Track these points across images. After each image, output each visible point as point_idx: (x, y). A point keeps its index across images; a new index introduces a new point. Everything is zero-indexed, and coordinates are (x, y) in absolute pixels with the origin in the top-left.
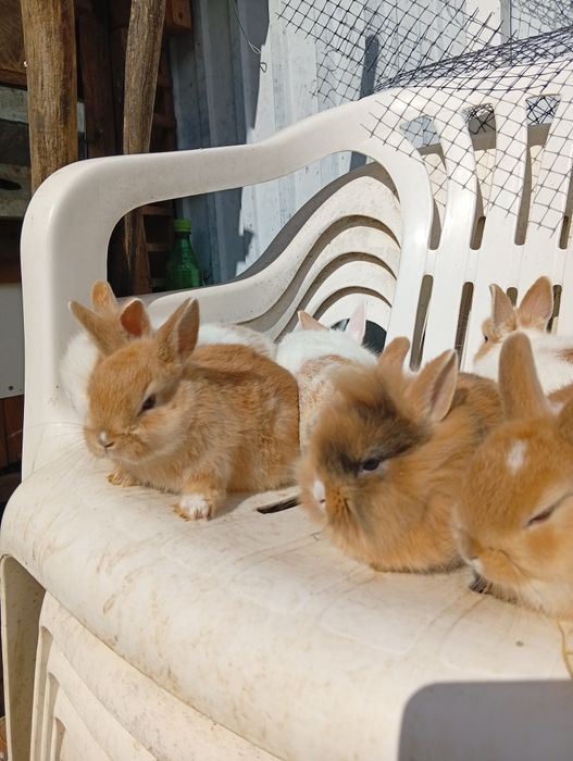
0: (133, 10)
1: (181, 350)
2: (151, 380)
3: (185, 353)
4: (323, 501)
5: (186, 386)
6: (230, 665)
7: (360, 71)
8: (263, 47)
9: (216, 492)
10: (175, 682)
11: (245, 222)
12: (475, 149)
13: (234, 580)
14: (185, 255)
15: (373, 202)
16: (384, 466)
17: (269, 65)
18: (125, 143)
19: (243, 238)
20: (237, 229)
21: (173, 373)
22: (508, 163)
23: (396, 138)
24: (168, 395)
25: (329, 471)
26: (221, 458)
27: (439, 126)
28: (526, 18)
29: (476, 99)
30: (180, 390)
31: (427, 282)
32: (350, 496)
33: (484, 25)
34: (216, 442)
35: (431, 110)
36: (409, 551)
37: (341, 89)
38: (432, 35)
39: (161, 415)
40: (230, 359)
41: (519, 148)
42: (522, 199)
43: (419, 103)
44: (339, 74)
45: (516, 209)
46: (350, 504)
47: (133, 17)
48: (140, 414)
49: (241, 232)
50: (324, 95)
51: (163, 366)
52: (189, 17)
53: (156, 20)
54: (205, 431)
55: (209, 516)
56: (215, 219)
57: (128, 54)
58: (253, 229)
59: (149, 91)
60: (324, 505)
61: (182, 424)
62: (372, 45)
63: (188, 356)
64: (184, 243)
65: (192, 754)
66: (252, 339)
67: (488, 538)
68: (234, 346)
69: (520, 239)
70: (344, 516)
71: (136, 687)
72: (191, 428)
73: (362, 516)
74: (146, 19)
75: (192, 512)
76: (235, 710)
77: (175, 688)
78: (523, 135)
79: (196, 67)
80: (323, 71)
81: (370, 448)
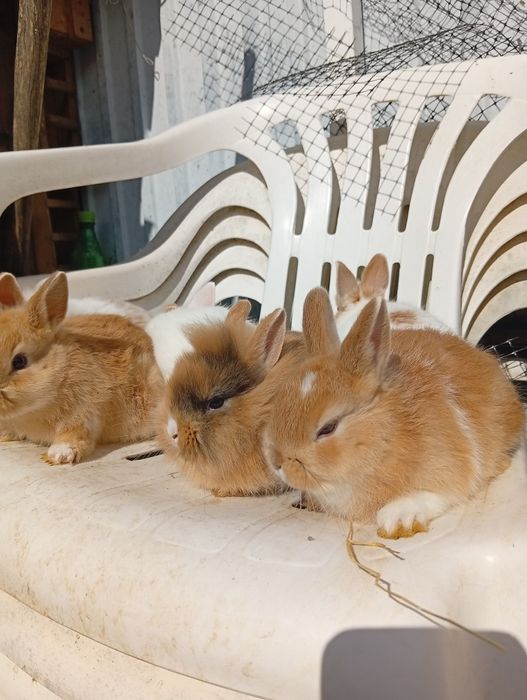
0: (19, 24)
1: (51, 318)
2: (20, 341)
3: (55, 321)
4: (175, 436)
5: (58, 348)
6: (76, 576)
7: (240, 81)
8: (157, 59)
9: (83, 442)
10: (33, 597)
11: (145, 214)
12: (331, 149)
13: (86, 509)
14: (90, 244)
15: (248, 194)
16: (228, 404)
17: (162, 75)
18: (15, 141)
19: (144, 228)
20: (138, 220)
21: (43, 337)
22: (357, 160)
23: (265, 139)
24: (39, 356)
25: (180, 409)
26: (91, 413)
27: (301, 128)
28: (376, 36)
29: (331, 105)
30: (52, 352)
31: (294, 263)
32: (198, 429)
33: (340, 42)
34: (87, 399)
35: (294, 115)
36: (243, 475)
37: (225, 96)
38: (299, 50)
39: (31, 374)
40: (105, 326)
41: (366, 147)
42: (369, 190)
43: (284, 109)
44: (222, 82)
45: (364, 199)
46: (198, 436)
47: (19, 30)
48: (10, 374)
49: (142, 222)
50: (211, 101)
51: (34, 331)
52: (90, 30)
53: (41, 33)
54: (77, 389)
55: (74, 462)
56: (118, 211)
57: (17, 63)
58: (152, 220)
59: (37, 96)
60: (176, 440)
61: (52, 382)
62: (250, 59)
63: (58, 322)
64: (88, 233)
65: (59, 666)
66: (130, 311)
67: (288, 451)
68: (109, 316)
69: (368, 224)
70: (194, 447)
71: (13, 614)
72: (62, 385)
73: (208, 446)
74: (31, 33)
75: (57, 458)
76: (80, 613)
77: (34, 603)
78: (369, 136)
79: (98, 75)
80: (209, 79)
81: (215, 388)
